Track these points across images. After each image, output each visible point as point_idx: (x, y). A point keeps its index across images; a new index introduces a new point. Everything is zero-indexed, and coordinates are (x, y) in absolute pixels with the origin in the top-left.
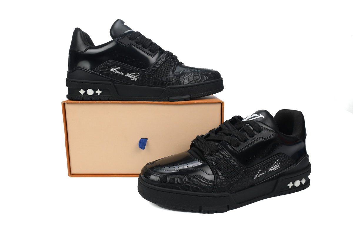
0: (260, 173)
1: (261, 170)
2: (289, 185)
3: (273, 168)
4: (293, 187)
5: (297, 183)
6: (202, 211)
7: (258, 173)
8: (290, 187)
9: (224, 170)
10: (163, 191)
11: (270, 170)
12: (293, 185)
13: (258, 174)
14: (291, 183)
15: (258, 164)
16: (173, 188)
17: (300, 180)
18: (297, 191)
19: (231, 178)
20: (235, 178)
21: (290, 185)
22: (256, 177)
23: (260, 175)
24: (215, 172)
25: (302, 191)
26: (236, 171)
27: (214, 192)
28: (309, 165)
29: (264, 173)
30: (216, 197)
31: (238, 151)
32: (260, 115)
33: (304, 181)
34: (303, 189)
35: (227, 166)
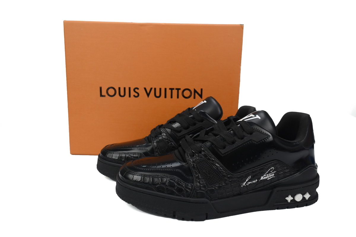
0: (249, 181)
1: (250, 177)
2: (287, 198)
3: (266, 176)
4: (293, 201)
5: (299, 198)
6: (176, 216)
7: (247, 180)
8: (289, 201)
9: (205, 173)
10: (136, 191)
11: (262, 178)
12: (292, 198)
13: (247, 182)
14: (290, 196)
15: (247, 170)
16: (147, 188)
17: (303, 194)
18: (297, 207)
19: (213, 184)
20: (217, 184)
21: (289, 199)
22: (244, 184)
23: (249, 183)
24: (194, 175)
25: (305, 207)
26: (218, 176)
27: (191, 197)
28: (318, 176)
29: (254, 182)
30: (192, 202)
31: (223, 153)
32: (257, 116)
33: (307, 196)
34: (307, 205)
35: (209, 170)
